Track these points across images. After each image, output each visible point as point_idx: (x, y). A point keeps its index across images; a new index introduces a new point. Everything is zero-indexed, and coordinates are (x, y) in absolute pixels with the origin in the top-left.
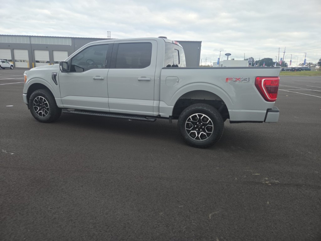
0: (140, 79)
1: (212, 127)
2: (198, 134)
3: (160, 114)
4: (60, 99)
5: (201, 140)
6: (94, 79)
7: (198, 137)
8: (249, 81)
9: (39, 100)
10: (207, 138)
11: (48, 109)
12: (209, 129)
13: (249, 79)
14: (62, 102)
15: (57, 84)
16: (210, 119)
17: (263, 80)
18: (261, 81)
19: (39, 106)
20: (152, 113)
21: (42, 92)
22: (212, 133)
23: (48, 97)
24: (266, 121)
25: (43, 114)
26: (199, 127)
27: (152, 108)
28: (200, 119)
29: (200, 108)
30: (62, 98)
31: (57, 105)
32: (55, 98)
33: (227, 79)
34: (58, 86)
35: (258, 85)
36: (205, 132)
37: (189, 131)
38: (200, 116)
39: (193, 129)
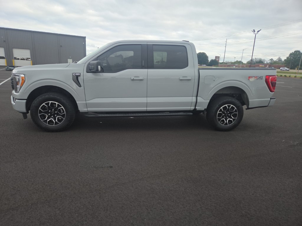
0: (181, 78)
1: (237, 114)
2: (226, 120)
3: (196, 108)
4: (85, 102)
5: (228, 125)
6: (133, 80)
7: (226, 123)
8: (262, 79)
9: (49, 106)
10: (233, 123)
11: (63, 116)
12: (235, 116)
13: (262, 77)
14: (87, 105)
15: (80, 86)
16: (236, 108)
17: (270, 78)
18: (269, 78)
19: (47, 113)
20: (190, 108)
21: (55, 96)
22: (236, 118)
23: (65, 101)
24: (269, 105)
25: (56, 122)
26: (227, 115)
27: (190, 104)
28: (229, 108)
29: (230, 100)
30: (87, 102)
31: (79, 109)
32: (77, 102)
33: (249, 77)
34: (82, 88)
35: (267, 82)
36: (231, 118)
37: (219, 119)
38: (229, 106)
39: (222, 118)
